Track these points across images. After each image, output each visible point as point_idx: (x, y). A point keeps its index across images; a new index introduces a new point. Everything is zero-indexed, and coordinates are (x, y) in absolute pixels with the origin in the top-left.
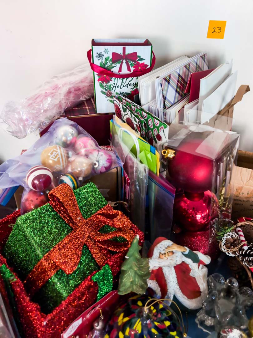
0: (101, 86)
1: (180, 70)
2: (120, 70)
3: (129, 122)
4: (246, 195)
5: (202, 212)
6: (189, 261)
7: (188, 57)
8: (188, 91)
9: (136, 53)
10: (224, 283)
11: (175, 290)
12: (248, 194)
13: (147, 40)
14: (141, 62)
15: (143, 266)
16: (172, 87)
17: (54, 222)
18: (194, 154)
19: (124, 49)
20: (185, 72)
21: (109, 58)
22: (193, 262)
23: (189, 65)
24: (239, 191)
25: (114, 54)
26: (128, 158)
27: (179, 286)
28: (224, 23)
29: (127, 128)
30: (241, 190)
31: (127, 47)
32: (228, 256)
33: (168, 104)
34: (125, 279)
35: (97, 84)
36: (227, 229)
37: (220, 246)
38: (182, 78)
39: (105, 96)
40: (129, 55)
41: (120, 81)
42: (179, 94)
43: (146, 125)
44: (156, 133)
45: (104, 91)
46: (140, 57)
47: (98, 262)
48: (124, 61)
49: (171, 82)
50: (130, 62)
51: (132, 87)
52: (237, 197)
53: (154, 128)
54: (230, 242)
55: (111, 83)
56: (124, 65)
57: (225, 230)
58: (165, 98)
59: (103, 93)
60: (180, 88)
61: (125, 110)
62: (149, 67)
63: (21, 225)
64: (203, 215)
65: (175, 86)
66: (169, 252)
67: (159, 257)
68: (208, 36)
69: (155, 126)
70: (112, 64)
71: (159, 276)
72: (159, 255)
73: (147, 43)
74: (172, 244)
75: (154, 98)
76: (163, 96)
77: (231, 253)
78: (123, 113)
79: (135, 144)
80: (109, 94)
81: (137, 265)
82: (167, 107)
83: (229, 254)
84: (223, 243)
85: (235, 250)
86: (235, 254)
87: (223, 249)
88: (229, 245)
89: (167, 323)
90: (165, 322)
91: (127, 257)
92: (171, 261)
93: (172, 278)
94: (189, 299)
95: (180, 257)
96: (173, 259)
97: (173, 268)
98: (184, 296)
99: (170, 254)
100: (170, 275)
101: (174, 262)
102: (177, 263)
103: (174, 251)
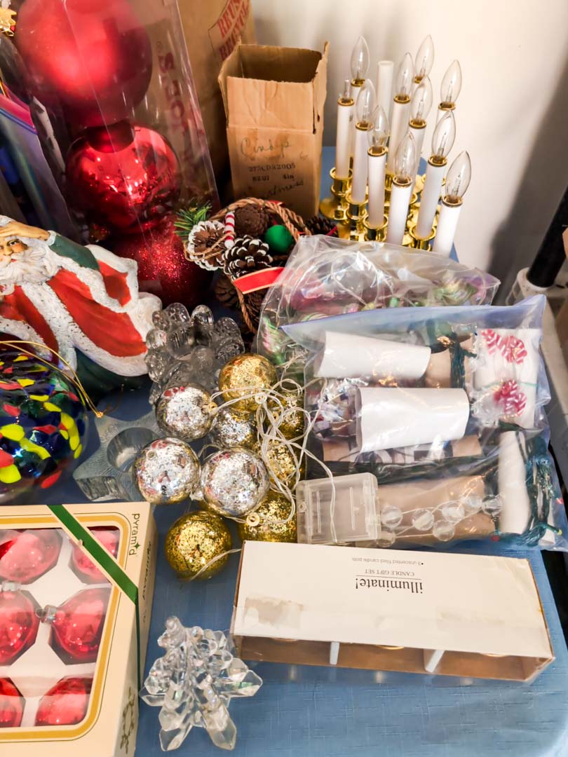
4: (268, 153)
11: (70, 335)
12: (271, 147)
22: (81, 266)
24: (253, 143)
30: (256, 139)
32: (205, 270)
36: (195, 213)
37: (185, 253)
52: (253, 160)
54: (203, 240)
57: (192, 215)
64: (136, 184)
66: (13, 243)
74: (9, 222)
77: (206, 263)
83: (204, 264)
84: (192, 244)
85: (213, 255)
86: (216, 264)
87: (191, 257)
88: (204, 246)
89: (26, 382)
90: (19, 381)
92: (25, 266)
93: (53, 310)
94: (116, 355)
95: (49, 259)
96: (30, 260)
97: (49, 287)
98: (101, 350)
99: (16, 248)
100: (46, 301)
101: (35, 267)
102: (48, 273)
103: (25, 240)
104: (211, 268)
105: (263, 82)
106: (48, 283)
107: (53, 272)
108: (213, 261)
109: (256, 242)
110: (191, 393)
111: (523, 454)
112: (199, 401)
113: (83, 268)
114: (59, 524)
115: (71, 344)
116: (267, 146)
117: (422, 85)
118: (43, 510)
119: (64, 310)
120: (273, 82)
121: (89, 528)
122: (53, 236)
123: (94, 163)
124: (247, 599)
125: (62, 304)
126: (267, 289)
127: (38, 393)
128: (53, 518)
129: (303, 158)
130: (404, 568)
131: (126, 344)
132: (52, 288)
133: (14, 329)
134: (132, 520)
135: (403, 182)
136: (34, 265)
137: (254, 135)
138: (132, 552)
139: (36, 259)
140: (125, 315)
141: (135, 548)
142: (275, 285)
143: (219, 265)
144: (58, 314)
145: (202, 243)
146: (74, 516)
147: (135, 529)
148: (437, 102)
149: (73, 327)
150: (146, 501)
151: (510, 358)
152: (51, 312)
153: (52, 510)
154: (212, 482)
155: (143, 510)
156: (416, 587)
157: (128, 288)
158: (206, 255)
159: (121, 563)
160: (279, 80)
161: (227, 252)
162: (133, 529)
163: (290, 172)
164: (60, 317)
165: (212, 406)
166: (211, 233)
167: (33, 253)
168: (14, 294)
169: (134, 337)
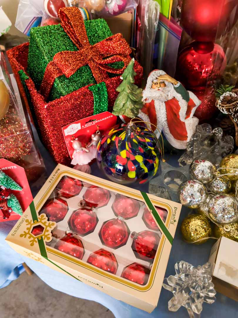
6: (179, 97)
10: (210, 131)
11: (163, 125)
15: (136, 93)
17: (63, 41)
27: (168, 123)
32: (222, 112)
34: (119, 101)
36: (228, 87)
37: (216, 103)
47: (97, 80)
54: (227, 100)
57: (226, 88)
63: (33, 34)
64: (207, 70)
66: (162, 83)
67: (152, 87)
72: (152, 85)
74: (165, 74)
77: (225, 110)
81: (130, 88)
83: (223, 110)
84: (220, 100)
85: (230, 107)
87: (218, 106)
88: (226, 102)
89: (148, 140)
90: (146, 139)
91: (121, 78)
92: (162, 93)
93: (162, 114)
94: (175, 138)
95: (171, 92)
96: (165, 92)
97: (165, 104)
98: (171, 135)
99: (162, 85)
100: (161, 109)
101: (165, 95)
102: (168, 98)
103: (166, 83)
104: (226, 112)
106: (165, 102)
107: (170, 98)
108: (228, 110)
110: (208, 164)
112: (211, 168)
113: (183, 100)
114: (144, 200)
115: (161, 129)
118: (138, 192)
119: (165, 115)
121: (155, 206)
122: (178, 84)
123: (192, 57)
124: (221, 262)
125: (166, 112)
127: (151, 146)
128: (142, 197)
131: (180, 134)
132: (166, 105)
133: (144, 117)
134: (174, 210)
136: (165, 94)
138: (172, 223)
139: (167, 91)
140: (184, 123)
141: (174, 222)
143: (230, 112)
144: (162, 116)
145: (225, 101)
146: (150, 199)
147: (175, 214)
149: (165, 123)
150: (181, 203)
152: (161, 114)
153: (142, 193)
155: (179, 206)
157: (191, 112)
158: (226, 107)
159: (167, 225)
162: (173, 213)
164: (163, 117)
165: (218, 173)
166: (232, 98)
167: (167, 89)
168: (150, 103)
169: (184, 133)
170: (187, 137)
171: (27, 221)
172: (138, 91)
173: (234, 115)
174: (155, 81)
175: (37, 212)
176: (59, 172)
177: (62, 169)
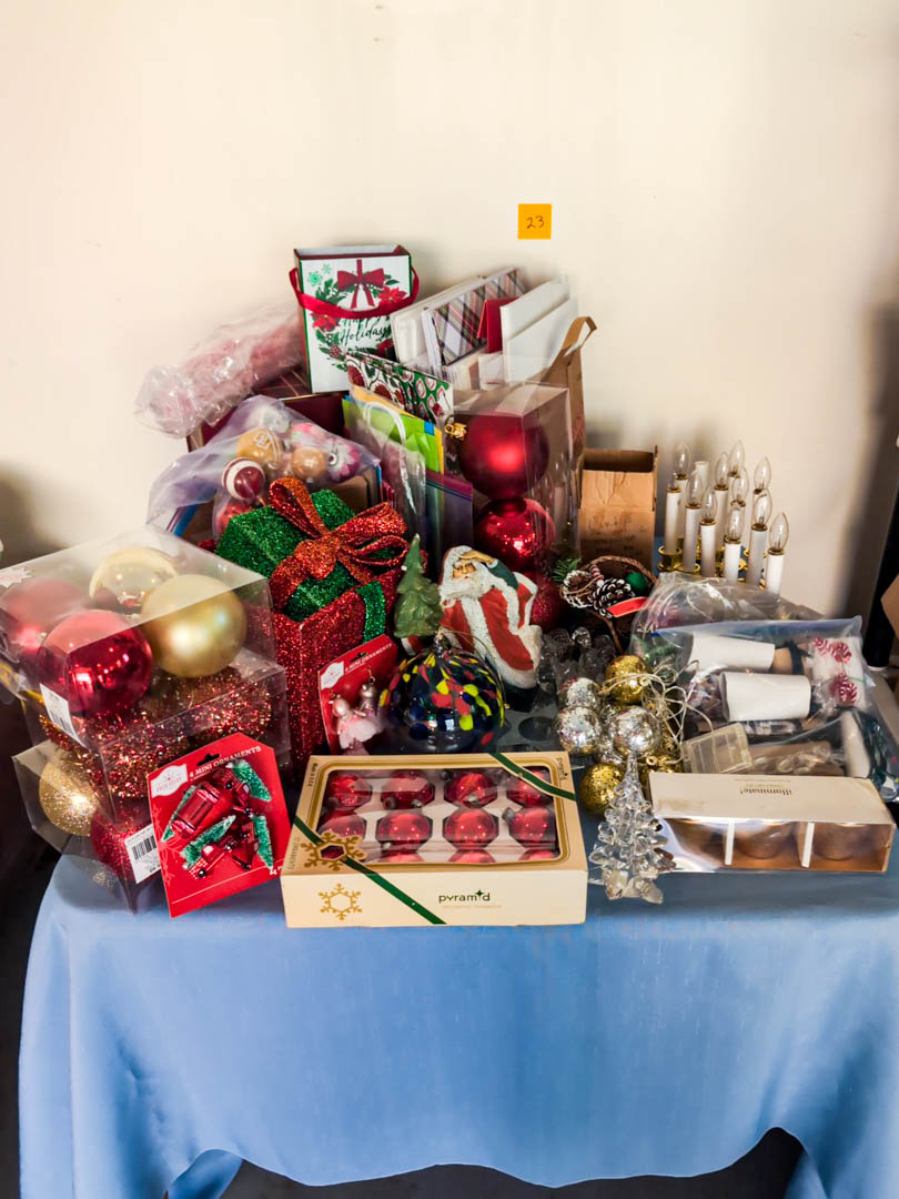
0: (320, 337)
1: (465, 298)
2: (354, 304)
3: (381, 391)
4: (614, 527)
5: (525, 537)
6: (500, 583)
7: (484, 278)
8: (484, 334)
9: (381, 271)
10: (567, 639)
11: (486, 644)
12: (616, 524)
13: (399, 246)
14: (392, 287)
15: (430, 591)
16: (454, 326)
18: (493, 415)
19: (359, 263)
20: (477, 301)
21: (331, 281)
22: (507, 586)
23: (483, 288)
24: (600, 520)
25: (341, 274)
26: (388, 450)
27: (492, 639)
28: (548, 207)
29: (380, 402)
30: (603, 517)
31: (364, 260)
32: (576, 608)
33: (449, 358)
35: (312, 332)
36: (571, 563)
37: (561, 593)
38: (471, 312)
39: (328, 356)
40: (369, 274)
41: (354, 324)
42: (468, 340)
43: (414, 390)
44: (432, 404)
45: (326, 346)
46: (389, 277)
48: (361, 287)
49: (450, 317)
50: (373, 288)
51: (379, 337)
52: (599, 533)
53: (428, 395)
55: (337, 329)
56: (362, 294)
57: (567, 565)
58: (442, 345)
59: (324, 350)
60: (469, 330)
61: (371, 374)
62: (408, 295)
65: (459, 326)
66: (469, 565)
67: (453, 576)
68: (521, 236)
69: (428, 392)
70: (337, 293)
71: (458, 620)
72: (453, 571)
73: (400, 251)
74: (471, 550)
75: (424, 351)
76: (439, 341)
77: (579, 602)
78: (368, 380)
79: (396, 427)
80: (335, 353)
81: (419, 583)
82: (447, 362)
83: (576, 602)
84: (567, 586)
85: (585, 594)
86: (587, 602)
87: (566, 597)
88: (576, 588)
91: (404, 568)
92: (472, 583)
93: (479, 621)
94: (513, 667)
95: (487, 579)
96: (476, 579)
97: (479, 603)
98: (503, 660)
99: (470, 569)
100: (475, 615)
101: (477, 586)
102: (483, 590)
103: (475, 564)
104: (582, 606)
105: (612, 473)
106: (480, 600)
107: (486, 589)
108: (584, 599)
109: (621, 582)
110: (584, 682)
111: (857, 722)
112: (592, 688)
113: (509, 588)
114: (501, 765)
115: (484, 652)
116: (612, 522)
117: (738, 477)
118: (487, 756)
119: (485, 623)
120: (622, 474)
121: (524, 767)
122: (495, 562)
125: (484, 618)
126: (635, 613)
128: (494, 761)
129: (642, 531)
130: (777, 783)
131: (520, 659)
132: (481, 604)
135: (735, 541)
136: (478, 583)
137: (601, 514)
138: (563, 778)
139: (479, 579)
140: (518, 637)
141: (565, 776)
142: (643, 609)
143: (589, 603)
144: (480, 626)
145: (575, 586)
146: (512, 760)
147: (561, 766)
148: (753, 488)
149: (488, 638)
150: (565, 750)
151: (838, 658)
152: (477, 623)
153: (494, 756)
154: (620, 732)
155: (564, 755)
156: (787, 792)
157: (525, 614)
158: (578, 595)
159: (556, 784)
160: (625, 471)
161: (598, 590)
163: (630, 544)
164: (482, 628)
165: (605, 689)
166: (584, 578)
167: (478, 574)
168: (454, 608)
169: (526, 655)
170: (532, 662)
171: (303, 845)
172: (432, 587)
173: (598, 605)
174: (458, 564)
175: (314, 830)
176: (317, 768)
177: (322, 763)
